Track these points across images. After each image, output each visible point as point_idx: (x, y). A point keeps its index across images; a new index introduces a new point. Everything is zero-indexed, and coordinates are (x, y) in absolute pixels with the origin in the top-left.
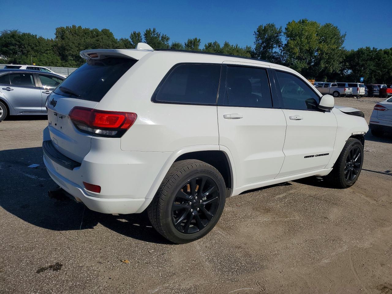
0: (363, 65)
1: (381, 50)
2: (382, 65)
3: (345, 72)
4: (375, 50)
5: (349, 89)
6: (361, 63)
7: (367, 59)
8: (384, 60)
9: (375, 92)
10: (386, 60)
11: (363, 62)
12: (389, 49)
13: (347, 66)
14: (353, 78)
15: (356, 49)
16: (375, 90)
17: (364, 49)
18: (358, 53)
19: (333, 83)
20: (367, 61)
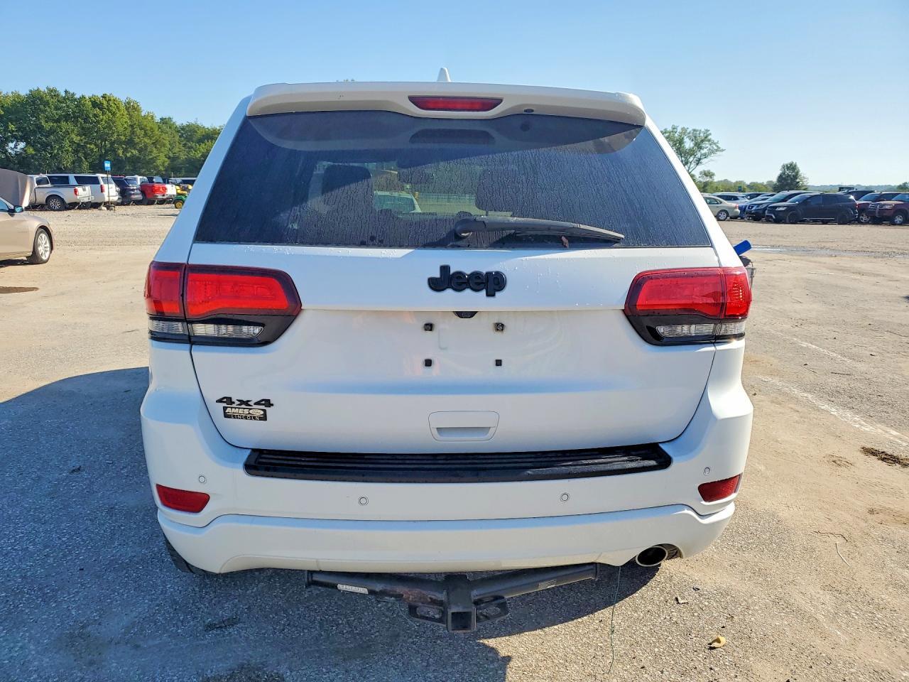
0: (52, 131)
1: (83, 97)
2: (96, 132)
3: (12, 149)
4: (69, 97)
5: (84, 190)
6: (47, 126)
7: (57, 117)
8: (98, 122)
9: (134, 194)
10: (102, 120)
11: (52, 124)
12: (100, 96)
13: (13, 131)
14: (37, 163)
15: (24, 92)
16: (133, 190)
17: (44, 93)
18: (34, 102)
19: (38, 176)
20: (58, 121)
